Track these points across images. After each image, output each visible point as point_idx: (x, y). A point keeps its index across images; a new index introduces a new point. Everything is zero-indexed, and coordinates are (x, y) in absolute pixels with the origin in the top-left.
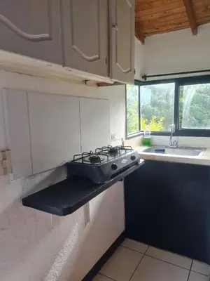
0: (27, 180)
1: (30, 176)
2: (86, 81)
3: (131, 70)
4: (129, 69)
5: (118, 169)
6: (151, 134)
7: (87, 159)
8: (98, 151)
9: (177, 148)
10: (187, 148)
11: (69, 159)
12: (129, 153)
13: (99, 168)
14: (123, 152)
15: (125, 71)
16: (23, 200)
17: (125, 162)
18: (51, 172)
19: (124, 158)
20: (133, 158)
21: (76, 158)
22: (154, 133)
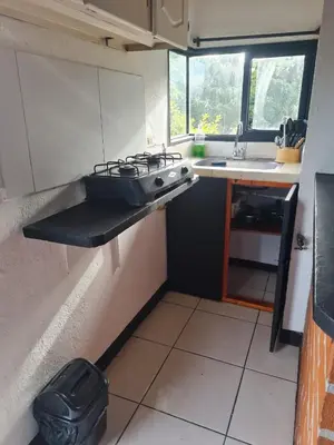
0: (28, 200)
1: (31, 194)
2: (107, 39)
3: (182, 23)
4: (180, 21)
5: (164, 185)
6: (206, 139)
7: (116, 171)
8: (130, 160)
9: (244, 159)
10: (258, 160)
11: (87, 171)
12: (178, 164)
13: (137, 182)
14: (168, 162)
15: (175, 23)
16: (24, 229)
17: (174, 176)
18: (62, 189)
19: (172, 170)
20: (184, 170)
21: (99, 169)
22: (210, 138)
